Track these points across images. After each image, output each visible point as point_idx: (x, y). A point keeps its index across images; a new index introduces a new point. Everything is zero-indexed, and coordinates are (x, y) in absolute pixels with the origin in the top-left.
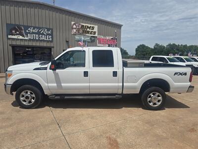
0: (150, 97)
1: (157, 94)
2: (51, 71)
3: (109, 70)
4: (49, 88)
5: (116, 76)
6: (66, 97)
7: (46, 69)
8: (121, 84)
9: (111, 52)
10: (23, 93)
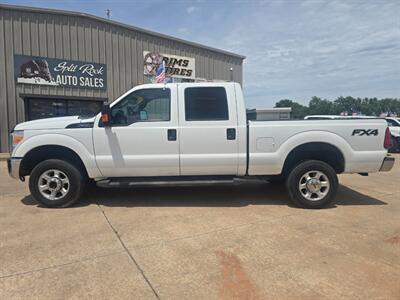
0: (304, 181)
1: (319, 174)
3: (218, 127)
6: (131, 184)
7: (91, 125)
8: (245, 155)
9: (222, 90)
10: (45, 176)
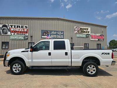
2: (31, 52)
4: (29, 62)
5: (67, 55)
